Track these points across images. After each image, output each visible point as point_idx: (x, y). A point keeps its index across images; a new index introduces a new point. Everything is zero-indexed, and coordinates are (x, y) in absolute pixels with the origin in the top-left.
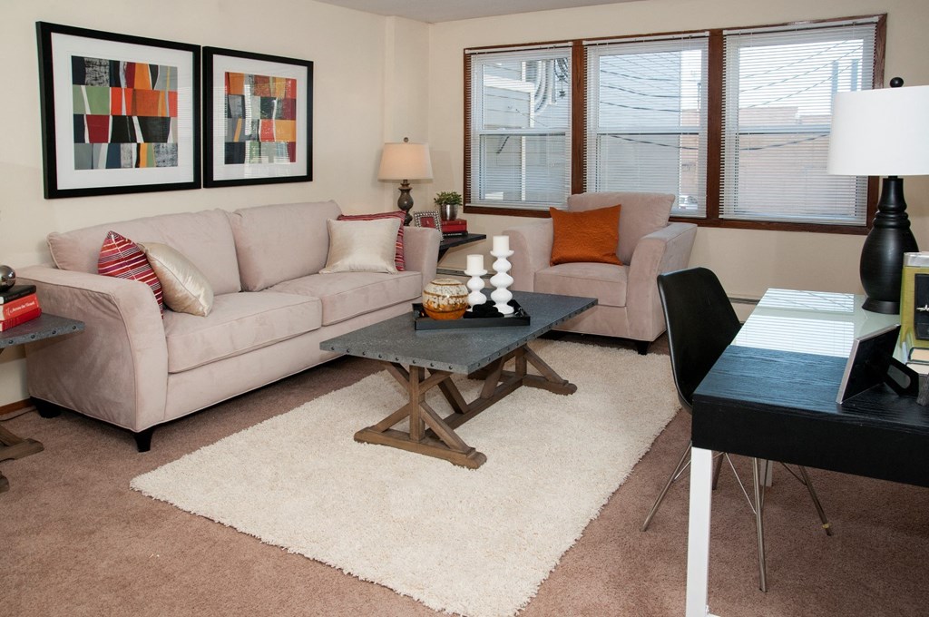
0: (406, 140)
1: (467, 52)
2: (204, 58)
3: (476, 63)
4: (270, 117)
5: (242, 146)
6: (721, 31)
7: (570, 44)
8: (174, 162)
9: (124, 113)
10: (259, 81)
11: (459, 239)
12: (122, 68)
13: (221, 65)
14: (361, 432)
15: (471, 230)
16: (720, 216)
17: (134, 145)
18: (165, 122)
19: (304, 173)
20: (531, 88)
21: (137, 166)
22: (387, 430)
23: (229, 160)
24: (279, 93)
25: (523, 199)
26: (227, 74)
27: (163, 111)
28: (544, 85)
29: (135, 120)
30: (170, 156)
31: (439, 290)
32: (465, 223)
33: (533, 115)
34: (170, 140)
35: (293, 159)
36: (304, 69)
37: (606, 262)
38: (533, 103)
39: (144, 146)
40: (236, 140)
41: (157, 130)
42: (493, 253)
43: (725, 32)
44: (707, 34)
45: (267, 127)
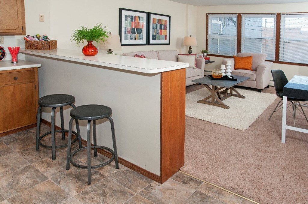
0: (190, 36)
1: (207, 14)
2: (149, 14)
3: (210, 17)
4: (162, 29)
5: (156, 36)
6: (280, 13)
7: (237, 14)
8: (142, 39)
9: (134, 27)
10: (159, 21)
11: (208, 62)
12: (133, 17)
13: (152, 16)
14: (199, 101)
15: (211, 60)
16: (279, 61)
17: (135, 35)
18: (141, 29)
19: (168, 43)
20: (221, 23)
21: (136, 39)
22: (205, 101)
23: (153, 39)
24: (163, 23)
25: (218, 52)
26: (153, 19)
27: (140, 27)
28: (224, 22)
29: (136, 29)
30: (142, 37)
31: (216, 72)
32: (209, 58)
33: (221, 30)
34: (142, 34)
35: (166, 39)
36: (168, 18)
37: (249, 70)
38: (221, 27)
39: (137, 35)
40: (155, 34)
41: (139, 31)
42: (227, 65)
43: (281, 14)
44: (276, 14)
45: (161, 31)
